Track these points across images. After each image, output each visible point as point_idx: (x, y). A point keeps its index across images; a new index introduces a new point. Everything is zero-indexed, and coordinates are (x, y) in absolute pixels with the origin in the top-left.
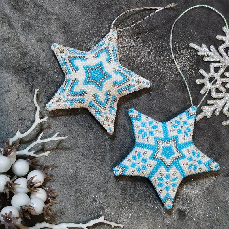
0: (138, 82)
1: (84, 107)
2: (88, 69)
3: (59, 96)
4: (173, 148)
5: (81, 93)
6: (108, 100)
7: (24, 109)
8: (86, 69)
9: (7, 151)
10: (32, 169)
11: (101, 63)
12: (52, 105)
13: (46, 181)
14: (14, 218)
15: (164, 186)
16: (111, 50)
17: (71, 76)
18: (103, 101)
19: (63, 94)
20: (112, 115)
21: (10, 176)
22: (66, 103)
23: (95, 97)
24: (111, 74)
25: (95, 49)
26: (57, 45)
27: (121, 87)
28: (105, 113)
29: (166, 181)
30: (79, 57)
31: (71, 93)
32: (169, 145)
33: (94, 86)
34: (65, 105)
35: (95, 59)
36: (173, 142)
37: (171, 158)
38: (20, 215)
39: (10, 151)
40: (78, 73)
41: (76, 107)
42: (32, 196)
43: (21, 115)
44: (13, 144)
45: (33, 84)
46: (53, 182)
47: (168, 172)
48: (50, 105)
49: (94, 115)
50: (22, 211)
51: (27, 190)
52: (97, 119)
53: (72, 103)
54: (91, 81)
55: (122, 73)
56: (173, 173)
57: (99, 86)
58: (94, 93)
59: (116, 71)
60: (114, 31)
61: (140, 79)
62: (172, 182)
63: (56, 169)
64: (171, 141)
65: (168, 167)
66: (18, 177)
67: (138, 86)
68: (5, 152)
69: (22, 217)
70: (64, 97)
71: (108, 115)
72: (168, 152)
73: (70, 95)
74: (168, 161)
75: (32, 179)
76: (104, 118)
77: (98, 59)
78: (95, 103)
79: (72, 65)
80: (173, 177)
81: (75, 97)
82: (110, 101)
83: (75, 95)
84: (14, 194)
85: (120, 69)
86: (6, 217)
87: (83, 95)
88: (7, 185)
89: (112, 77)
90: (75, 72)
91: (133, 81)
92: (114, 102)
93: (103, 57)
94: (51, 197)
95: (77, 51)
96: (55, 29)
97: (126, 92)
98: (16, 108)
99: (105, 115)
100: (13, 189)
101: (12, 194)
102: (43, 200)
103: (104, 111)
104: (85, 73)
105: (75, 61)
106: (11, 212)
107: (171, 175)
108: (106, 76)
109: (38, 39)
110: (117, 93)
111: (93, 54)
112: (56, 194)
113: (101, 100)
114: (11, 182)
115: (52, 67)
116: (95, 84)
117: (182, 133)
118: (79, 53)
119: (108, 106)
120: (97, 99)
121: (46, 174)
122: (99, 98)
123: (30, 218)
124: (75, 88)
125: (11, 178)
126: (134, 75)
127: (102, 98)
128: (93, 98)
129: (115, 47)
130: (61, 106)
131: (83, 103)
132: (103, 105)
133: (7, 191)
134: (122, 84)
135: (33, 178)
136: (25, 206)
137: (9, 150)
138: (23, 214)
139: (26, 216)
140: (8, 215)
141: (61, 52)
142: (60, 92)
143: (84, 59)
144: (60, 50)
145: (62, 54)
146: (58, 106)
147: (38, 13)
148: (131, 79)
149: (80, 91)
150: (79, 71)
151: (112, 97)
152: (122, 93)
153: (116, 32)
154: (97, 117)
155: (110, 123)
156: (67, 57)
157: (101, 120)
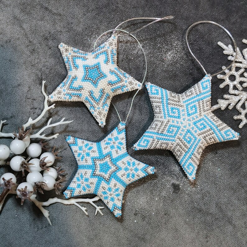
0: (131, 83)
1: (81, 101)
2: (87, 68)
3: (60, 89)
4: (109, 163)
5: (79, 89)
6: (102, 97)
7: (34, 100)
8: (85, 68)
9: (22, 135)
10: (44, 151)
11: (99, 63)
12: (54, 97)
13: (56, 162)
14: (29, 192)
15: (109, 198)
16: (110, 53)
17: (72, 73)
18: (97, 98)
19: (63, 88)
20: (104, 111)
21: (25, 157)
22: (66, 96)
23: (91, 93)
24: (106, 74)
25: (96, 51)
26: (64, 44)
27: (115, 86)
28: (99, 108)
29: (109, 193)
30: (80, 57)
31: (70, 88)
32: (104, 161)
33: (90, 83)
34: (64, 97)
35: (94, 59)
36: (108, 158)
37: (109, 172)
38: (34, 190)
39: (25, 136)
40: (77, 71)
41: (74, 100)
42: (44, 174)
43: (32, 104)
44: (26, 130)
45: (42, 78)
46: (62, 162)
47: (109, 185)
48: (52, 96)
49: (89, 109)
50: (36, 187)
51: (40, 169)
52: (91, 113)
53: (71, 97)
54: (88, 79)
55: (117, 74)
56: (113, 185)
57: (95, 83)
58: (90, 89)
59: (112, 72)
60: (115, 36)
61: (133, 81)
62: (115, 194)
63: (65, 151)
64: (105, 158)
65: (108, 181)
66: (32, 158)
67: (130, 87)
68: (20, 136)
69: (36, 192)
70: (64, 91)
71: (100, 110)
72: (105, 168)
73: (70, 89)
74: (107, 176)
75: (44, 160)
76: (97, 112)
77: (97, 60)
78: (90, 99)
79: (74, 63)
80: (115, 188)
81: (73, 91)
82: (103, 98)
83: (74, 90)
84: (28, 173)
85: (115, 71)
86: (22, 191)
87: (80, 90)
88: (23, 165)
89: (107, 76)
90: (75, 69)
91: (126, 82)
92: (107, 99)
93: (102, 58)
94: (61, 175)
95: (80, 51)
96: (59, 28)
97: (120, 92)
98: (28, 99)
99: (98, 110)
100: (28, 168)
101: (27, 173)
102: (54, 178)
103: (97, 106)
104: (83, 71)
105: (76, 60)
106: (26, 187)
107: (113, 187)
108: (102, 76)
109: (45, 38)
110: (111, 91)
111: (94, 55)
112: (66, 172)
113: (95, 96)
114: (26, 162)
115: (57, 62)
116: (91, 81)
117: (115, 148)
118: (82, 53)
119: (102, 102)
120: (92, 95)
121: (56, 155)
122: (94, 94)
123: (43, 193)
124: (74, 83)
125: (25, 159)
126: (128, 77)
127: (97, 95)
128: (89, 93)
129: (113, 51)
130: (61, 98)
131: (80, 97)
132: (97, 101)
133: (23, 170)
134: (115, 84)
135: (45, 158)
136: (39, 182)
137: (23, 135)
138: (37, 189)
139: (40, 191)
140: (24, 190)
141: (66, 51)
142: (61, 86)
143: (85, 59)
144: (66, 49)
145: (66, 53)
146: (58, 98)
147: (44, 14)
148: (125, 80)
149: (78, 86)
150: (79, 69)
151: (105, 94)
152: (116, 92)
153: (117, 37)
154: (92, 110)
155: (102, 117)
156: (70, 56)
157: (95, 114)
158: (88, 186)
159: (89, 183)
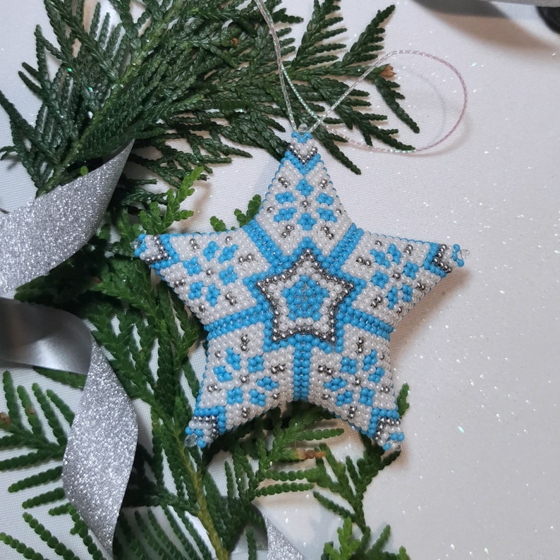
4: (315, 277)
15: (356, 396)
47: (341, 353)
56: (354, 347)
62: (368, 374)
65: (332, 339)
74: (322, 325)
80: (361, 356)
107: (354, 355)
158: (267, 384)
159: (268, 372)
